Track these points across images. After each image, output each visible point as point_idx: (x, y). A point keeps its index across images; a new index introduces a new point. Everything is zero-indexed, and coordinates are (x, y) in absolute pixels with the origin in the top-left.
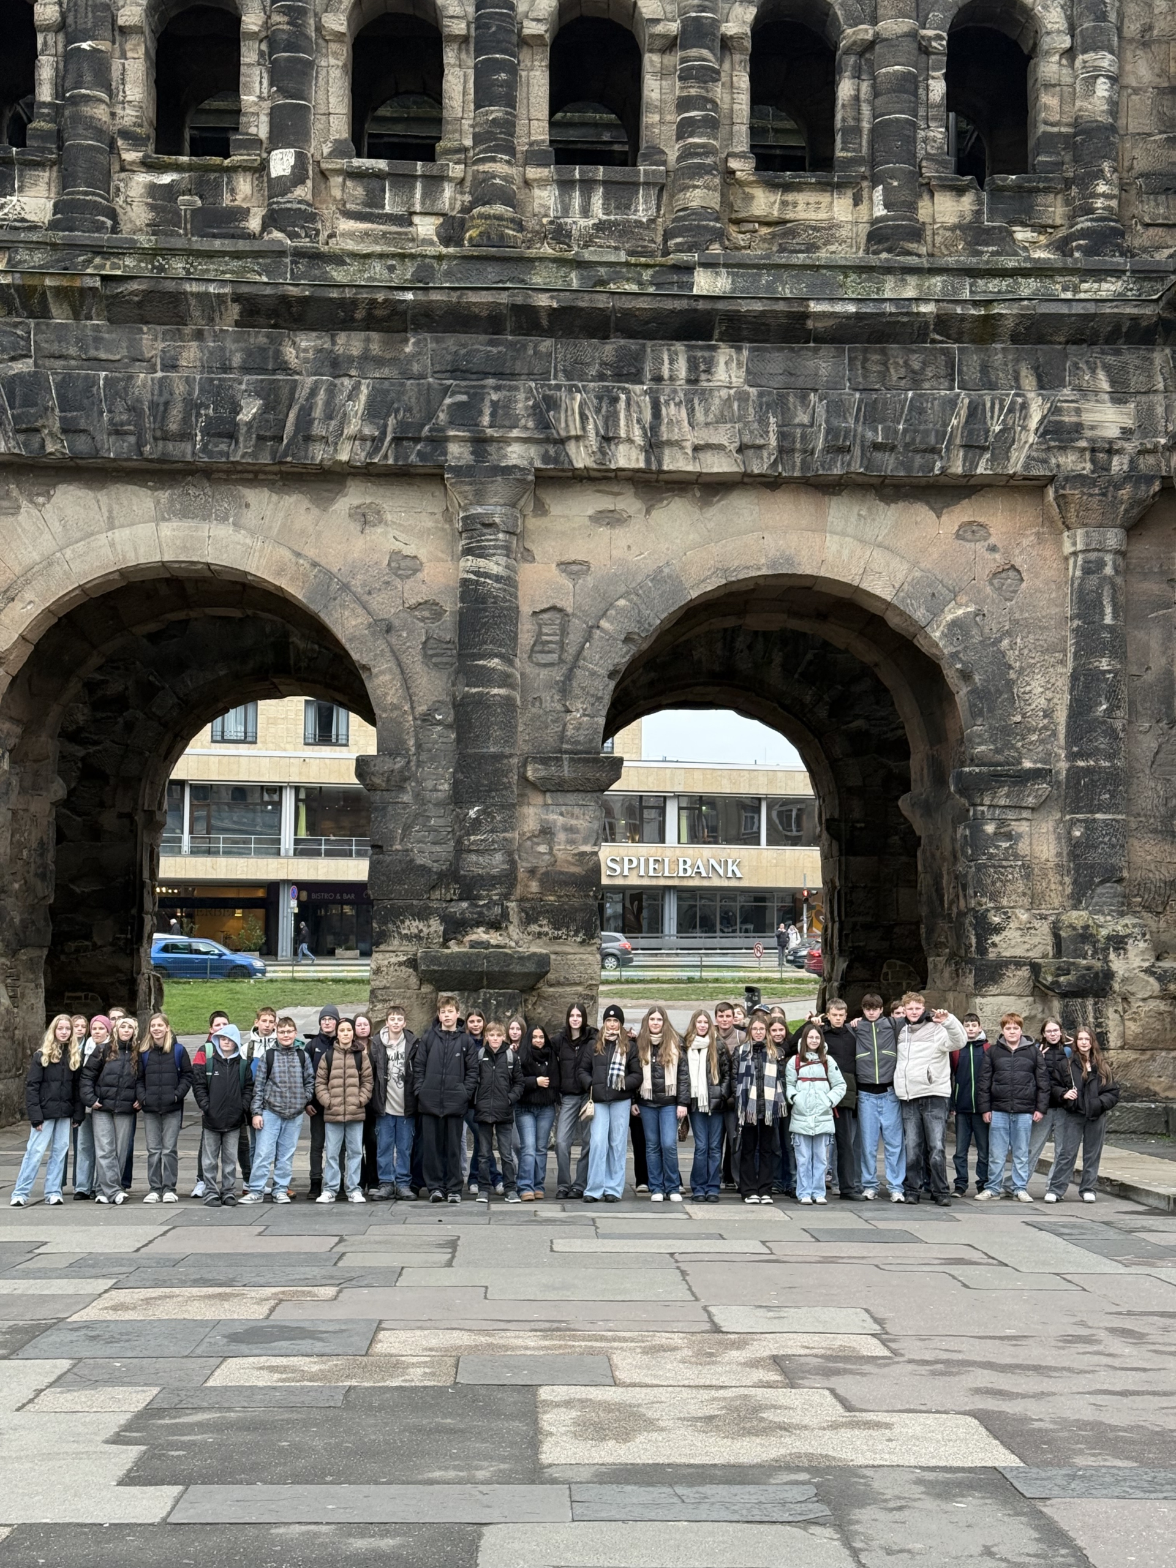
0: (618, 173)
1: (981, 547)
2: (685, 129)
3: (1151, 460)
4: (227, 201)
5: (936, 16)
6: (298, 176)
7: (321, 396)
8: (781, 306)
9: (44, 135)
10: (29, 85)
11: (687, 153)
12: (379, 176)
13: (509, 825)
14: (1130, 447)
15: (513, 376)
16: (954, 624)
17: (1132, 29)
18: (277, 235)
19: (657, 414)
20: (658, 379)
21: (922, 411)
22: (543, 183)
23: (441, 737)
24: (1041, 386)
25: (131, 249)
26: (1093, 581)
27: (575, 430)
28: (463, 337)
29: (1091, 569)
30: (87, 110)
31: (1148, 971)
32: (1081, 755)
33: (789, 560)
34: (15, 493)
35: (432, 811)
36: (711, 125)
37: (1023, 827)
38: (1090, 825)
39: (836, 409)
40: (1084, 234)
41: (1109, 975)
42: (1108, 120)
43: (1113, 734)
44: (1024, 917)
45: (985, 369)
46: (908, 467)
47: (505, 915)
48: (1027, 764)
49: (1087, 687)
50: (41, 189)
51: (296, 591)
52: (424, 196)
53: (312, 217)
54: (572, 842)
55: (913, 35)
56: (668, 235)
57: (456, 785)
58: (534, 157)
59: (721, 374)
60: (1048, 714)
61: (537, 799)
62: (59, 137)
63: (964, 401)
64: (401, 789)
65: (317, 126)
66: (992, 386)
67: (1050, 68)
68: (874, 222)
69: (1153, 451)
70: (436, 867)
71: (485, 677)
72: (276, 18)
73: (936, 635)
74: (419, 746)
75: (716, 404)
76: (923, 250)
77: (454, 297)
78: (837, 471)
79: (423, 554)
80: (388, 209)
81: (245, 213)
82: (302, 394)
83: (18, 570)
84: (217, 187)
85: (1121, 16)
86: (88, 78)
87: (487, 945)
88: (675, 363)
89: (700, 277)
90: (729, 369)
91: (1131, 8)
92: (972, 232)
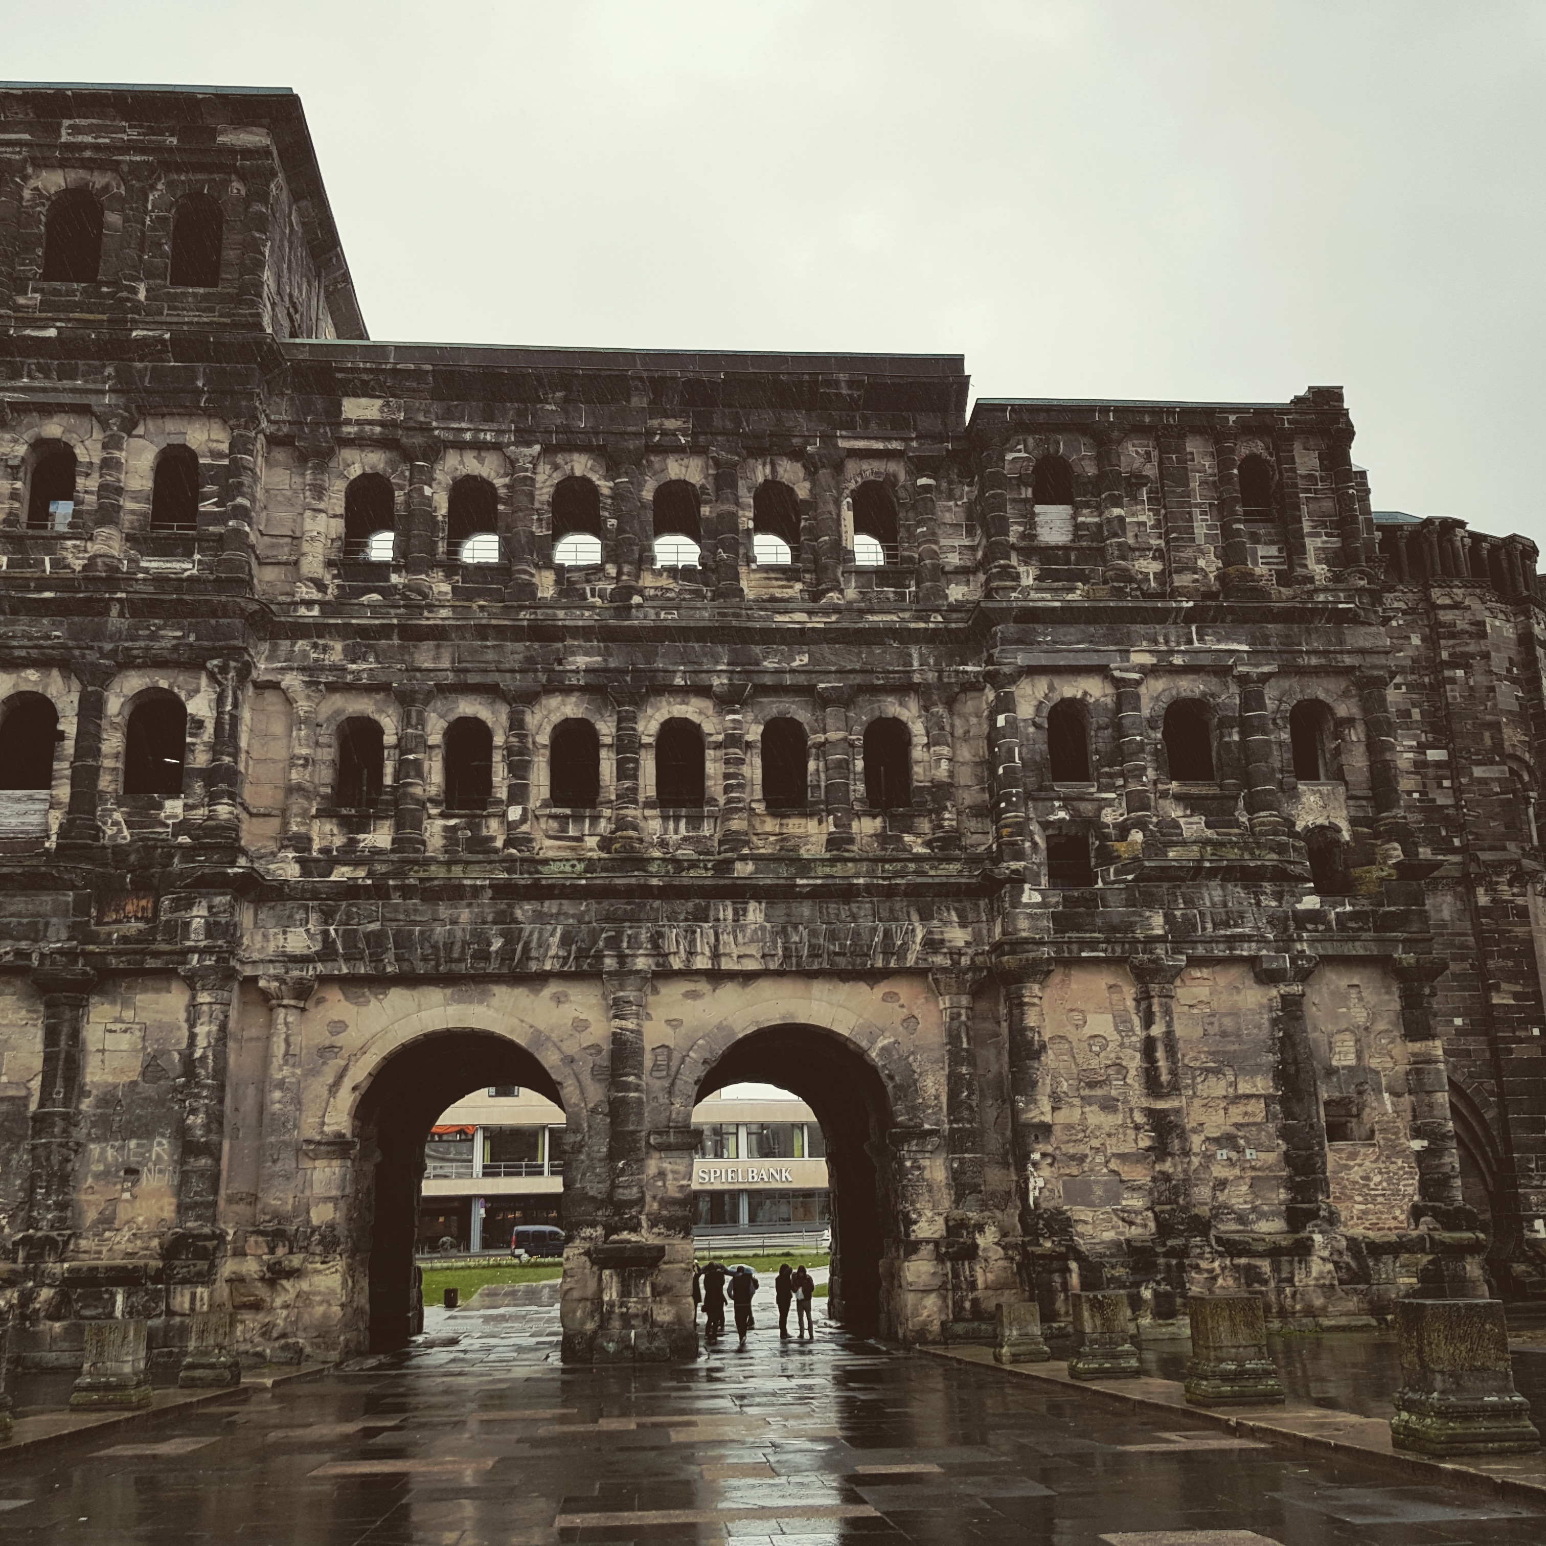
0: (694, 811)
1: (896, 1006)
2: (727, 789)
3: (981, 958)
4: (484, 832)
5: (857, 728)
6: (523, 820)
7: (536, 936)
8: (782, 882)
9: (387, 803)
10: (381, 775)
11: (729, 801)
12: (567, 817)
13: (641, 1171)
14: (970, 951)
15: (639, 921)
16: (883, 1048)
18: (514, 851)
19: (717, 939)
20: (718, 920)
21: (859, 934)
22: (653, 818)
23: (603, 1122)
24: (922, 919)
25: (433, 860)
26: (956, 1023)
27: (673, 949)
28: (613, 901)
29: (955, 1017)
30: (412, 790)
31: (997, 1244)
32: (956, 1121)
33: (792, 1016)
34: (367, 993)
35: (597, 1164)
36: (741, 787)
37: (926, 1163)
38: (962, 1161)
39: (813, 933)
40: (938, 839)
41: (976, 1246)
42: (949, 780)
43: (970, 1108)
44: (930, 1214)
45: (891, 910)
46: (854, 965)
47: (639, 1224)
48: (927, 1126)
49: (956, 1083)
50: (386, 830)
51: (521, 1041)
52: (591, 825)
53: (531, 840)
54: (675, 1179)
55: (845, 739)
56: (721, 843)
57: (610, 1148)
58: (648, 804)
59: (751, 916)
60: (937, 1097)
61: (656, 1155)
62: (396, 803)
63: (881, 927)
64: (580, 1152)
65: (533, 792)
66: (896, 920)
67: (918, 753)
68: (830, 834)
69: (982, 954)
70: (600, 1196)
71: (627, 1087)
72: (512, 739)
73: (874, 1055)
74: (590, 1127)
75: (749, 932)
76: (855, 848)
77: (607, 881)
78: (815, 967)
79: (590, 1019)
80: (571, 834)
81: (493, 839)
82: (526, 934)
83: (368, 1036)
84: (479, 826)
85: (952, 726)
86: (412, 773)
87: (629, 1241)
88: (726, 911)
89: (738, 865)
90: (755, 914)
91: (958, 722)
92: (882, 838)
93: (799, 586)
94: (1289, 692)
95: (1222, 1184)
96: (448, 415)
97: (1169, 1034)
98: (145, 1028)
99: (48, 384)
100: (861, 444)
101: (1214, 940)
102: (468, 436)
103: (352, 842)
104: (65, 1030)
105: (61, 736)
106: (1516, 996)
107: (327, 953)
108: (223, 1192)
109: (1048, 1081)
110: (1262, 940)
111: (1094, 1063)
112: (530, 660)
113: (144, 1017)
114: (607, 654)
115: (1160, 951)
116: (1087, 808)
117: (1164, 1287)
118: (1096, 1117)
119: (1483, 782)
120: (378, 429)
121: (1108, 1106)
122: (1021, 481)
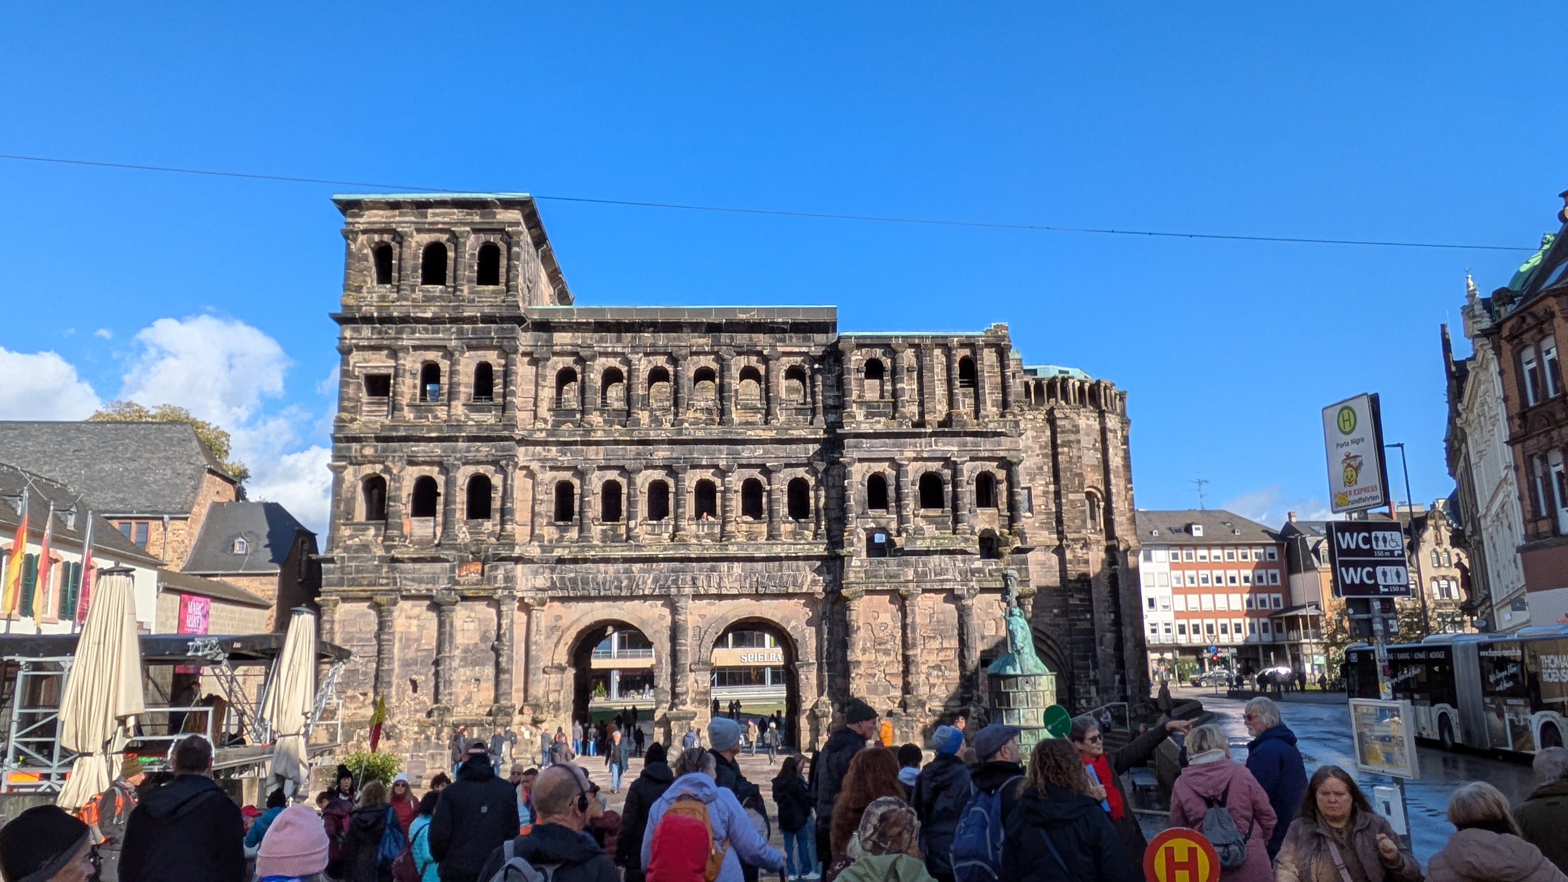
2: (726, 512)
4: (619, 532)
5: (785, 483)
6: (635, 527)
7: (641, 578)
8: (749, 554)
9: (576, 519)
11: (727, 518)
12: (654, 525)
15: (687, 572)
16: (793, 627)
17: (830, 484)
18: (631, 541)
19: (720, 580)
21: (783, 577)
22: (692, 525)
24: (810, 570)
25: (596, 546)
27: (701, 585)
28: (674, 564)
30: (587, 514)
33: (753, 613)
34: (570, 604)
36: (732, 511)
38: (823, 675)
39: (763, 577)
41: (829, 712)
44: (811, 698)
45: (797, 567)
46: (780, 591)
47: (687, 702)
51: (637, 625)
52: (665, 528)
53: (639, 536)
54: (702, 683)
55: (780, 488)
56: (722, 536)
58: (692, 519)
59: (735, 570)
62: (581, 520)
63: (792, 575)
64: (662, 671)
65: (640, 514)
67: (812, 494)
71: (681, 645)
74: (666, 661)
75: (734, 577)
76: (782, 538)
77: (672, 554)
79: (663, 615)
80: (656, 532)
81: (622, 535)
82: (637, 578)
83: (571, 622)
84: (616, 529)
85: (827, 481)
86: (587, 506)
87: (682, 709)
88: (724, 566)
89: (730, 547)
90: (737, 567)
91: (830, 479)
92: (794, 534)
93: (759, 416)
94: (975, 468)
95: (932, 686)
96: (601, 340)
97: (913, 622)
98: (479, 620)
99: (427, 336)
100: (788, 349)
101: (934, 581)
102: (610, 350)
103: (562, 537)
104: (448, 622)
105: (439, 494)
106: (1081, 600)
107: (553, 587)
108: (514, 688)
109: (861, 643)
110: (955, 580)
111: (881, 635)
112: (638, 454)
113: (480, 616)
114: (672, 451)
115: (911, 585)
116: (883, 522)
117: (905, 729)
118: (882, 658)
119: (1073, 501)
120: (570, 348)
121: (887, 652)
122: (858, 371)
